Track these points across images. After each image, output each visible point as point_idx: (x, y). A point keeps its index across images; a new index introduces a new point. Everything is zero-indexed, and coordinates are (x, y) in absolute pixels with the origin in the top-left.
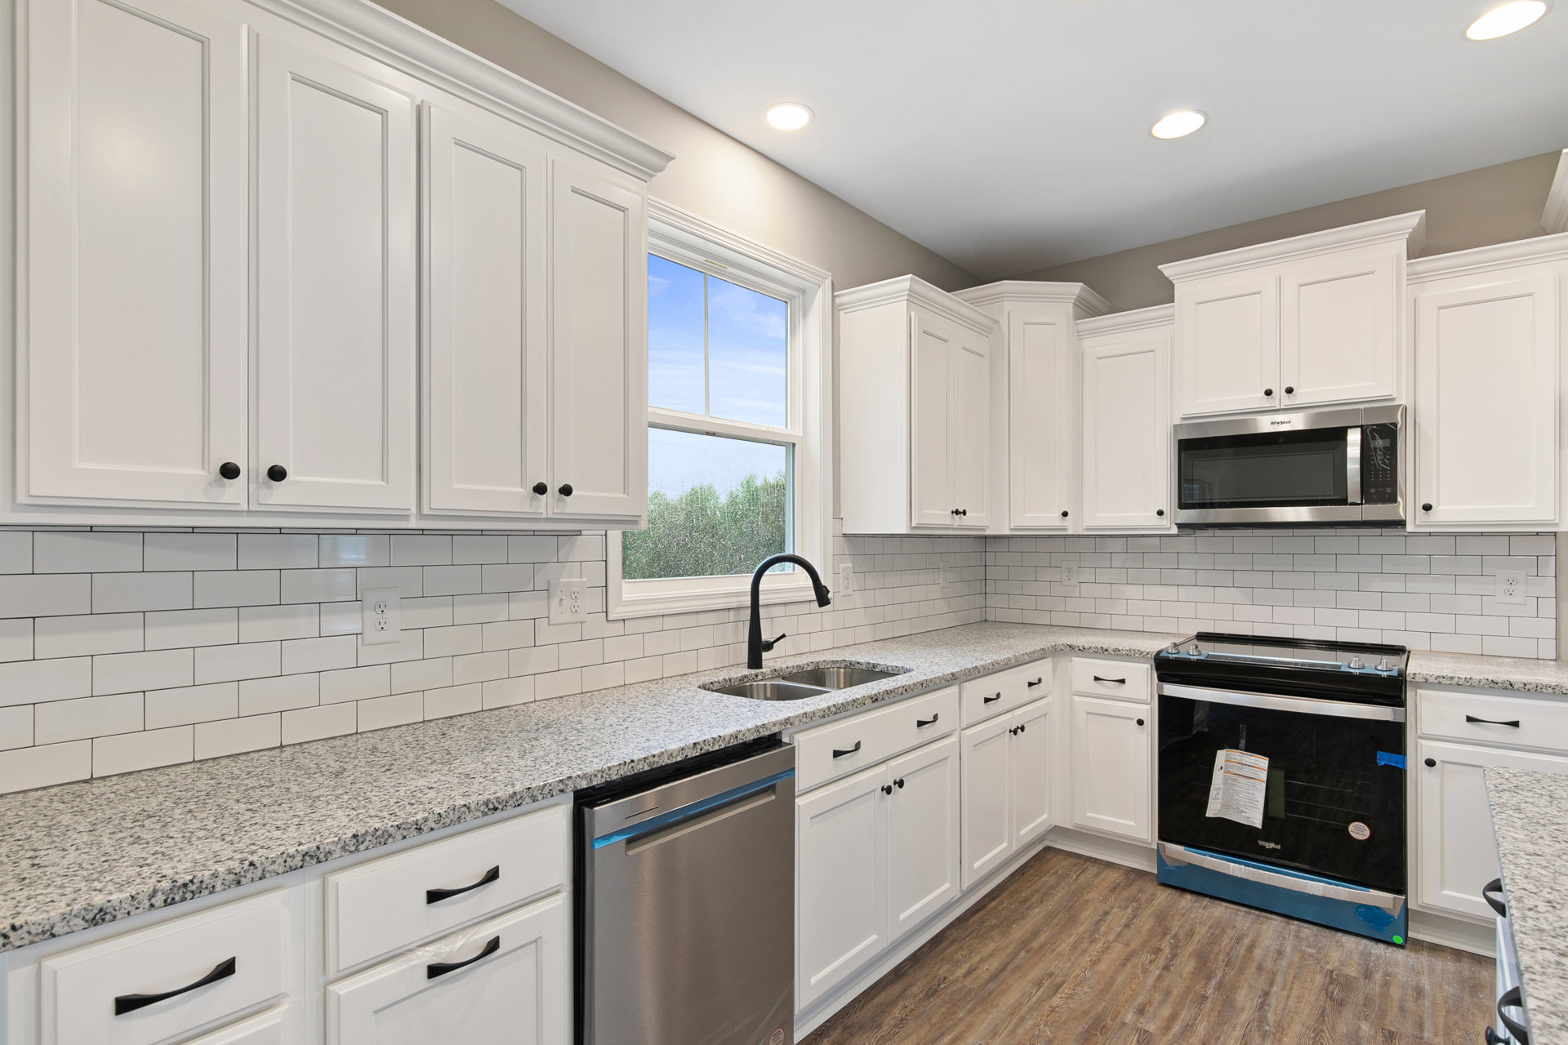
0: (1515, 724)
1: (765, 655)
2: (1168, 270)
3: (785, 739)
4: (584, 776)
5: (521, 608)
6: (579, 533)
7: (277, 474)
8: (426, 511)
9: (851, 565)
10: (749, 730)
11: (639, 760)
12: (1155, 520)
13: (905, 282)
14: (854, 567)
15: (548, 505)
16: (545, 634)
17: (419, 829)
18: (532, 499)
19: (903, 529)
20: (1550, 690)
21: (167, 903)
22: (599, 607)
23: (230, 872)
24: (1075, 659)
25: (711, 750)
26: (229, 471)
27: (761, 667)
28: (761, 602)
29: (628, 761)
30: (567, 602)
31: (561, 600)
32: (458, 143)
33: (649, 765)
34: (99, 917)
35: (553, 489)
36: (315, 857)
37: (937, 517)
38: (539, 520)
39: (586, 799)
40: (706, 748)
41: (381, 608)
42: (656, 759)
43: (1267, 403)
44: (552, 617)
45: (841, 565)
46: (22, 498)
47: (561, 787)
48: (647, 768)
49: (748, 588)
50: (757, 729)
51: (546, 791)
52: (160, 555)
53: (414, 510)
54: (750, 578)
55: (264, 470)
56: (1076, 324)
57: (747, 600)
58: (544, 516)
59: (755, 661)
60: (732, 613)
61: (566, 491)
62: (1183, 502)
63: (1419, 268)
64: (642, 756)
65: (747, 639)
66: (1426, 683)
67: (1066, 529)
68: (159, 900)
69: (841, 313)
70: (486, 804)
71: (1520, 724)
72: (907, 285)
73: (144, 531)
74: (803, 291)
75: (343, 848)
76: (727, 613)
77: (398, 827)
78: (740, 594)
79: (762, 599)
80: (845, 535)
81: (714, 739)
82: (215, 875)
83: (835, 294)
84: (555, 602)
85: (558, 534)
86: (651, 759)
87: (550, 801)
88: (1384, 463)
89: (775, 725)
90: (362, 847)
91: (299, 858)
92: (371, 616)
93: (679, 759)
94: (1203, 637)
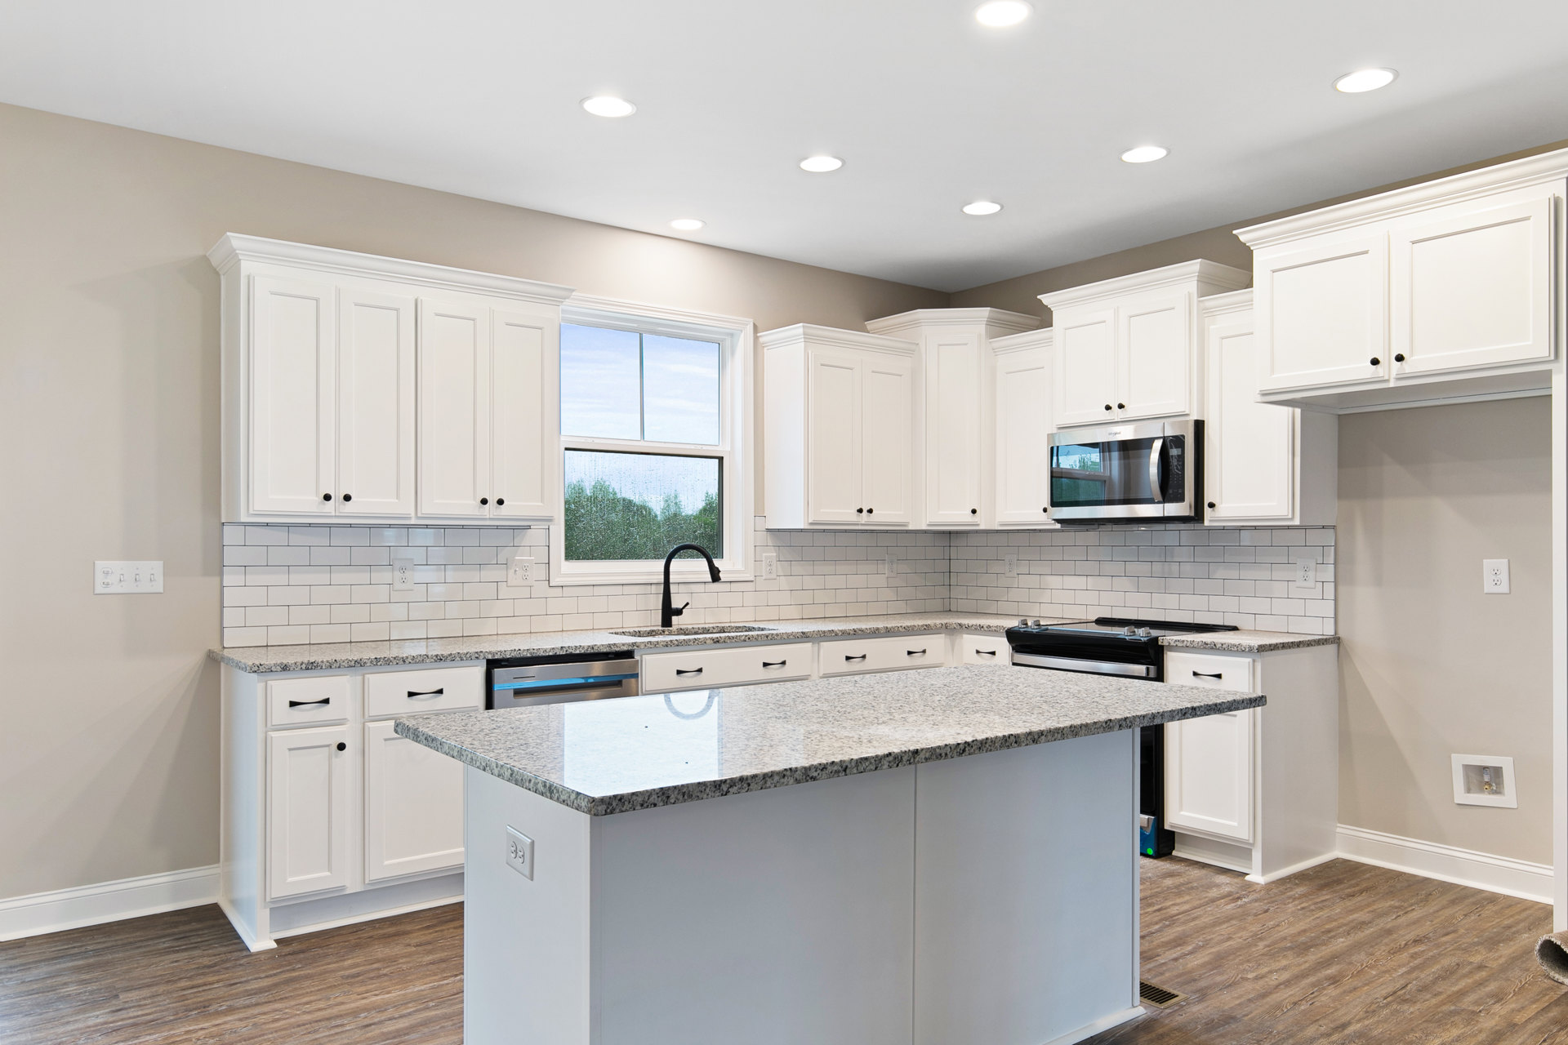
0: (1219, 676)
1: (674, 619)
2: (1046, 299)
3: (637, 657)
4: (490, 653)
5: (490, 574)
6: (529, 527)
7: (347, 498)
8: (419, 515)
9: (775, 554)
10: (603, 645)
11: (524, 650)
12: (1043, 517)
13: (798, 329)
14: (778, 556)
15: (491, 509)
16: (504, 592)
17: (404, 661)
18: (480, 508)
19: (801, 524)
20: (1236, 649)
21: (307, 669)
22: (544, 577)
23: (328, 661)
24: (965, 636)
25: (574, 652)
26: (327, 498)
27: (671, 626)
28: (671, 581)
29: (517, 649)
30: (520, 572)
31: (516, 571)
32: (437, 315)
33: (531, 653)
34: (285, 668)
35: (492, 501)
36: (359, 663)
37: (843, 514)
38: (485, 519)
39: (493, 664)
40: (571, 651)
41: (403, 570)
42: (535, 651)
43: (1107, 416)
44: (509, 581)
45: (764, 554)
46: (251, 512)
47: (477, 656)
48: (529, 655)
49: (662, 569)
50: (609, 646)
51: (468, 656)
52: (296, 538)
53: (413, 515)
54: (662, 562)
55: (342, 497)
56: (990, 342)
57: (661, 578)
58: (488, 517)
59: (666, 622)
60: (653, 586)
61: (501, 502)
62: (1055, 500)
63: (1208, 304)
64: (526, 648)
65: (661, 608)
66: (1172, 648)
67: (978, 525)
68: (304, 666)
69: (765, 349)
70: (437, 656)
71: (1223, 676)
72: (801, 331)
73: (288, 526)
74: (732, 335)
75: (371, 662)
76: (649, 587)
77: (395, 658)
78: (658, 573)
79: (672, 578)
80: (768, 530)
81: (576, 647)
82: (322, 662)
83: (758, 335)
84: (511, 572)
85: (514, 528)
86: (532, 651)
87: (471, 663)
88: (1177, 469)
89: (623, 645)
90: (379, 664)
91: (353, 662)
92: (398, 574)
93: (551, 654)
94: (1101, 621)
